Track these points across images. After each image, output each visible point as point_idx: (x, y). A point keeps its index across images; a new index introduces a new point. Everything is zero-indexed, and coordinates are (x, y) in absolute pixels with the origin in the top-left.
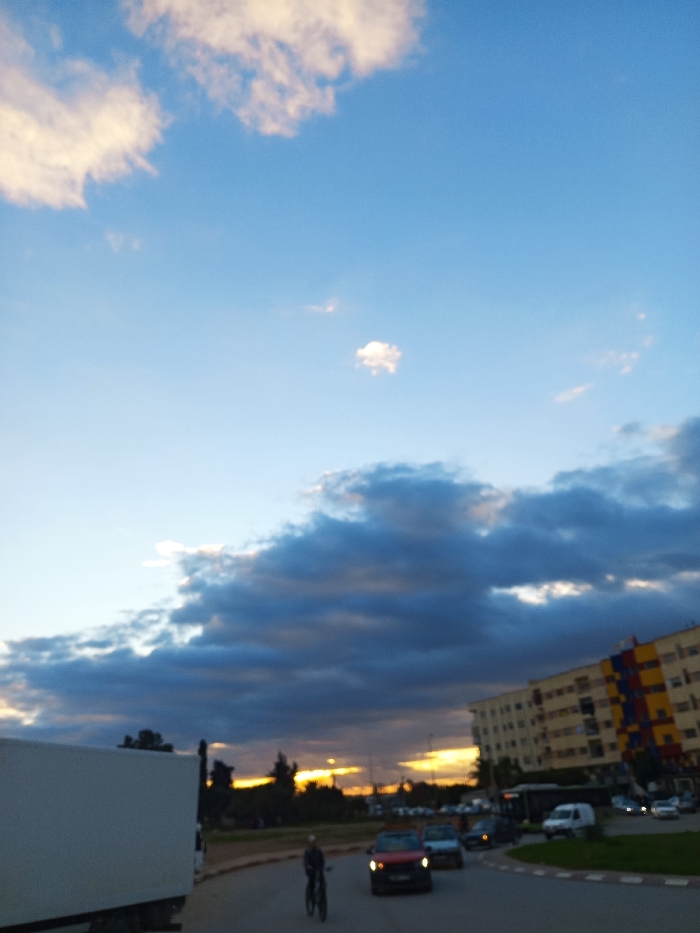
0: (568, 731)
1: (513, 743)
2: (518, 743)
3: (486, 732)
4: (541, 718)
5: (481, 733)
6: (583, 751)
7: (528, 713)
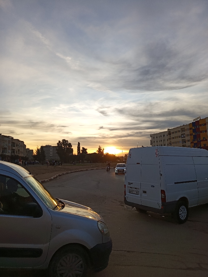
0: (177, 142)
3: (154, 142)
4: (170, 139)
7: (166, 138)
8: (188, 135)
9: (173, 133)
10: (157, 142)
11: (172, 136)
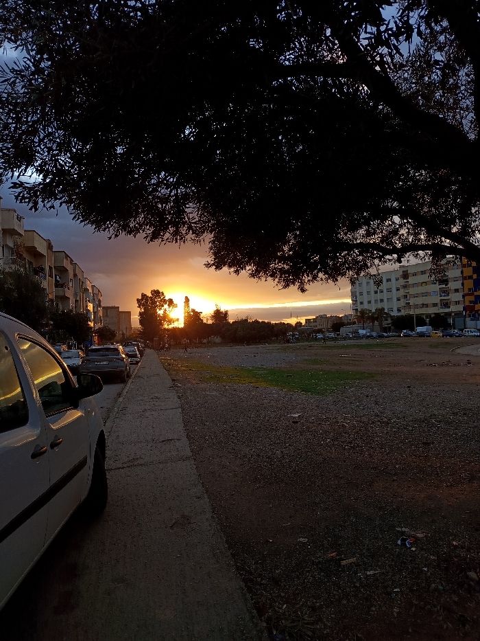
0: (426, 294)
1: (382, 301)
2: (385, 300)
3: (361, 294)
4: (405, 287)
5: (358, 294)
6: (435, 305)
7: (394, 284)
8: (455, 280)
9: (415, 274)
10: (368, 293)
11: (411, 280)
